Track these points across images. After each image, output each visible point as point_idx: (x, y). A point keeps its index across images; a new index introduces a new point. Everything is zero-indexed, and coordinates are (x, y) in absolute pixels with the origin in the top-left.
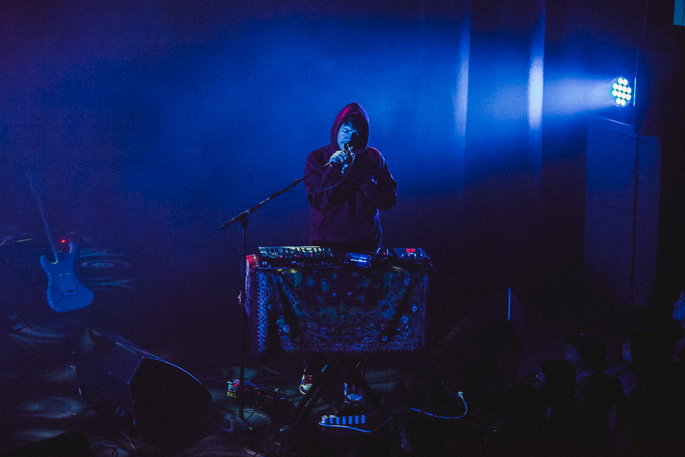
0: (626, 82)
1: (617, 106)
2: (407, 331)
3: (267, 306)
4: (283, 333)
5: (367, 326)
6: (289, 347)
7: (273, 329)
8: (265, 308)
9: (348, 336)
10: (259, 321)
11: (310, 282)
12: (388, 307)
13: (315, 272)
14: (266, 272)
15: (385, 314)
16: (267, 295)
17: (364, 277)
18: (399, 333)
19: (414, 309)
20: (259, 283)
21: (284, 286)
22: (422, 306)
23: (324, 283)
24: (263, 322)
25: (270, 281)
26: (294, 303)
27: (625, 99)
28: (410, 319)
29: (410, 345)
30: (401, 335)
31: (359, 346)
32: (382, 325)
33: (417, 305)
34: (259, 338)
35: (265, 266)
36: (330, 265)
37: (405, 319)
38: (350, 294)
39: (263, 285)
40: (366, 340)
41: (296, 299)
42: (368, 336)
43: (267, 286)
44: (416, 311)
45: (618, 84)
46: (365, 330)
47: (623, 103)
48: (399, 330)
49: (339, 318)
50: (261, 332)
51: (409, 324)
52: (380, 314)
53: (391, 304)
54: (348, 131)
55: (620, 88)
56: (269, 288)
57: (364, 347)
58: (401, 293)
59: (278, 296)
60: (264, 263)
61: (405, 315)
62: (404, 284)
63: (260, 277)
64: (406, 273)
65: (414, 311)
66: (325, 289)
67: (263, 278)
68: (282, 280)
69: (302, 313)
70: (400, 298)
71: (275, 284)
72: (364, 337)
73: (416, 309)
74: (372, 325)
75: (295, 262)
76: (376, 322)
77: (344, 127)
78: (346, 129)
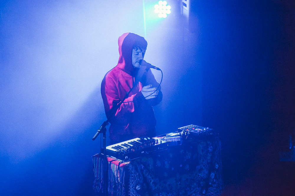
2: (215, 183)
3: (136, 187)
5: (193, 186)
12: (203, 169)
13: (159, 156)
15: (201, 175)
17: (187, 152)
21: (145, 171)
25: (136, 169)
28: (215, 175)
30: (212, 187)
32: (201, 183)
33: (218, 164)
35: (127, 160)
38: (181, 166)
41: (152, 178)
42: (195, 192)
46: (192, 189)
48: (210, 184)
49: (177, 185)
51: (216, 177)
52: (199, 176)
53: (204, 166)
58: (208, 158)
59: (142, 179)
60: (126, 157)
61: (212, 172)
62: (209, 150)
63: (130, 168)
64: (208, 143)
65: (217, 168)
66: (167, 166)
67: (132, 168)
68: (143, 167)
69: (156, 187)
70: (209, 161)
71: (139, 171)
72: (192, 194)
73: (218, 166)
74: (195, 184)
75: (143, 152)
76: (197, 181)
77: (135, 51)
78: (137, 52)
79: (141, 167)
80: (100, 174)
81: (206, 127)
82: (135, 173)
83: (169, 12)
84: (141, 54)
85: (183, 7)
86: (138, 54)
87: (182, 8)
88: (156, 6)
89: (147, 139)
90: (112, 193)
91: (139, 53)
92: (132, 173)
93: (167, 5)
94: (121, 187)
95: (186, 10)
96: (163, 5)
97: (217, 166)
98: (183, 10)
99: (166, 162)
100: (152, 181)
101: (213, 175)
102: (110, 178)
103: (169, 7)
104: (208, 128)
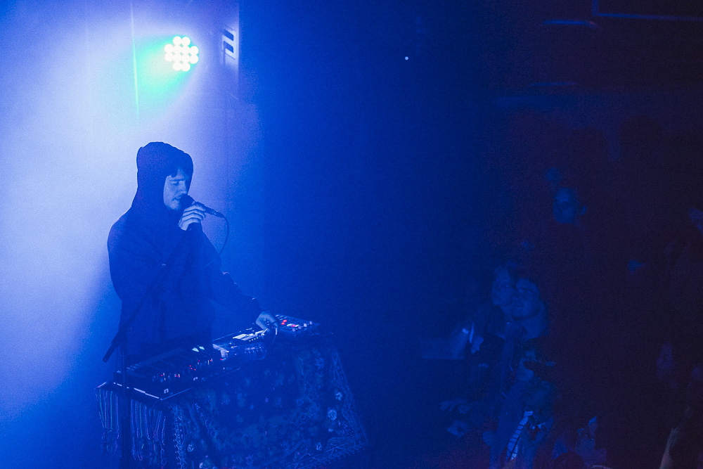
2: (341, 428)
5: (294, 438)
11: (226, 399)
12: (309, 404)
15: (309, 414)
17: (277, 374)
18: (334, 434)
20: (174, 421)
21: (202, 415)
22: (346, 390)
25: (186, 413)
26: (213, 433)
29: (352, 444)
32: (310, 429)
33: (340, 390)
35: (167, 395)
36: (231, 368)
38: (267, 401)
40: (298, 456)
41: (216, 429)
42: (299, 449)
44: (342, 399)
48: (331, 430)
49: (262, 438)
51: (340, 417)
52: (303, 417)
53: (311, 398)
56: (186, 423)
58: (318, 381)
59: (198, 431)
60: (165, 391)
61: (331, 409)
62: (317, 367)
63: (175, 411)
64: (315, 352)
65: (339, 399)
66: (242, 403)
67: (179, 412)
68: (198, 407)
69: (224, 445)
70: (319, 387)
71: (192, 415)
72: (294, 453)
73: (341, 395)
74: (298, 434)
75: (197, 378)
76: (302, 428)
77: (172, 179)
78: (175, 180)
79: (195, 408)
80: (114, 422)
81: (307, 321)
82: (184, 421)
83: (195, 59)
84: (182, 183)
85: (224, 51)
86: (177, 184)
87: (222, 53)
88: (168, 47)
89: (199, 349)
90: (141, 458)
91: (181, 182)
92: (179, 421)
93: (190, 46)
94: (159, 449)
95: (233, 57)
96: (181, 46)
97: (339, 395)
98: (224, 57)
99: (239, 396)
100: (216, 433)
101: (332, 414)
102: (136, 430)
103: (195, 50)
104: (311, 323)
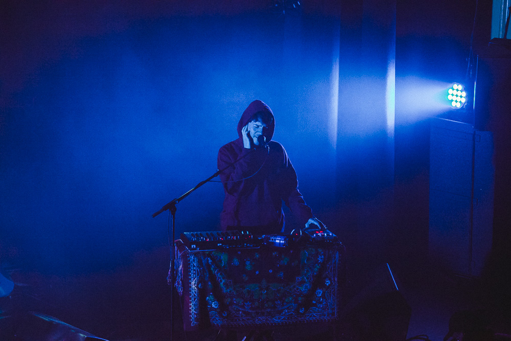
0: (460, 87)
1: (453, 108)
2: (321, 303)
3: (198, 284)
4: (212, 309)
5: (287, 300)
6: (217, 321)
7: (203, 305)
8: (196, 287)
9: (269, 310)
10: (191, 299)
11: (236, 262)
12: (305, 282)
13: (239, 253)
14: (196, 255)
15: (302, 289)
16: (198, 275)
17: (283, 257)
18: (315, 305)
19: (328, 283)
20: (190, 264)
21: (213, 266)
22: (334, 280)
23: (248, 263)
24: (195, 299)
25: (200, 262)
26: (221, 281)
27: (460, 102)
28: (324, 293)
29: (325, 315)
30: (317, 307)
31: (279, 318)
32: (300, 299)
34: (191, 314)
35: (194, 249)
36: (251, 246)
37: (320, 292)
38: (271, 271)
39: (194, 266)
40: (286, 313)
41: (223, 279)
42: (288, 308)
43: (197, 267)
44: (329, 285)
45: (453, 89)
46: (285, 304)
47: (459, 106)
48: (314, 302)
49: (262, 294)
50: (192, 308)
51: (323, 296)
52: (298, 289)
53: (307, 278)
54: (258, 126)
55: (455, 92)
56: (199, 268)
57: (284, 319)
58: (316, 269)
60: (193, 246)
61: (320, 289)
62: (318, 260)
63: (191, 259)
66: (249, 268)
67: (194, 260)
68: (210, 261)
69: (228, 290)
70: (315, 274)
71: (204, 265)
72: (284, 310)
75: (221, 245)
76: (294, 296)
78: (256, 125)
79: (208, 261)
84: (261, 128)
100: (223, 281)
